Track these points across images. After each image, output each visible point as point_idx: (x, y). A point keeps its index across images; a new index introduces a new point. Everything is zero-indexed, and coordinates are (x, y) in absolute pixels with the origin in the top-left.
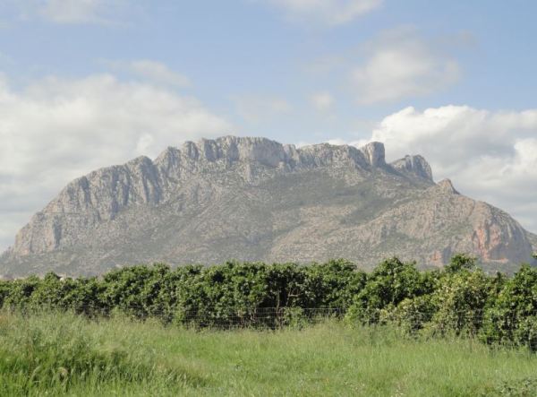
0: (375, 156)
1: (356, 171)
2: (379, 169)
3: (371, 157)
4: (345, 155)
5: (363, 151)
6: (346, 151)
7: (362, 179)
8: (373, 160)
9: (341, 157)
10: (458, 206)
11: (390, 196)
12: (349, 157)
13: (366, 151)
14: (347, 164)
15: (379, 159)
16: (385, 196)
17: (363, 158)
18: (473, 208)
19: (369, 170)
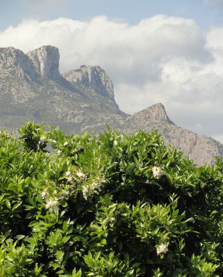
0: (47, 64)
1: (25, 83)
2: (51, 82)
3: (42, 65)
4: (11, 60)
5: (31, 58)
6: (12, 56)
7: (33, 94)
8: (44, 69)
9: (5, 64)
10: (174, 141)
11: (76, 120)
12: (16, 64)
13: (36, 57)
14: (13, 73)
15: (52, 69)
16: (68, 120)
17: (32, 67)
18: (195, 144)
19: (40, 83)
